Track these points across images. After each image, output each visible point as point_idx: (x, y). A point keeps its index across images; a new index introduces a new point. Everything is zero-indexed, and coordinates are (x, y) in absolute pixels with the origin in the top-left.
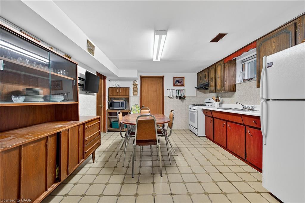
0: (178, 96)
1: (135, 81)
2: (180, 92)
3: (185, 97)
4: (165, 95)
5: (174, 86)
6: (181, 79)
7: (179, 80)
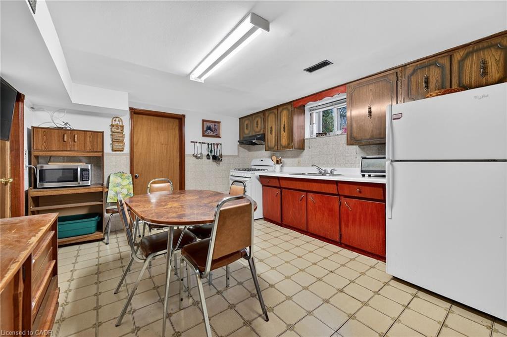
0: (209, 154)
1: (117, 119)
2: (214, 148)
3: (221, 156)
4: (186, 153)
5: (204, 135)
6: (215, 125)
7: (212, 125)
